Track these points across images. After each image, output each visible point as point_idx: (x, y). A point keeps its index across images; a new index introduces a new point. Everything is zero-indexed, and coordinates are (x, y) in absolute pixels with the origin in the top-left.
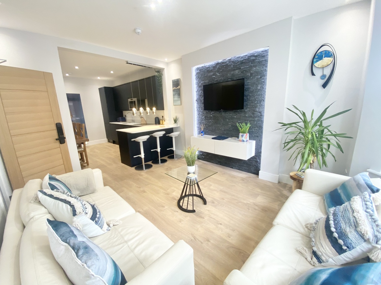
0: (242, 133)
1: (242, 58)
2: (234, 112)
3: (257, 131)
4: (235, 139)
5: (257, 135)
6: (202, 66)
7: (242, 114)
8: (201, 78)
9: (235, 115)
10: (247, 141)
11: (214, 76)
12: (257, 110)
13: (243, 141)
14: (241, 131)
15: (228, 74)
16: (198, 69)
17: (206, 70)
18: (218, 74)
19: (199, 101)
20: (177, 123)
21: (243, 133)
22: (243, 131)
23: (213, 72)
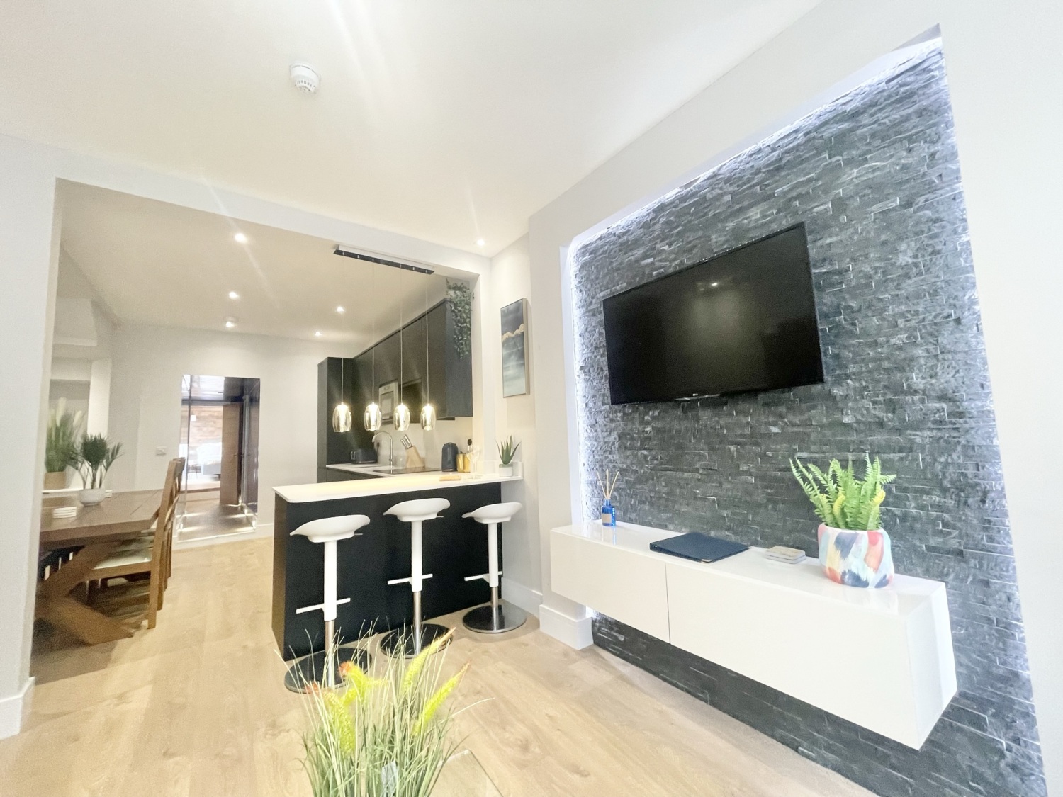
0: (841, 523)
1: (773, 150)
2: (766, 404)
3: (946, 516)
4: (793, 561)
5: (953, 543)
6: (598, 235)
7: (819, 415)
8: (597, 278)
9: (771, 419)
10: (883, 583)
11: (651, 260)
12: (917, 381)
13: (858, 582)
14: (832, 513)
15: (713, 237)
16: (585, 249)
17: (613, 244)
18: (666, 248)
19: (591, 370)
20: (511, 465)
21: (847, 526)
22: (843, 514)
23: (643, 244)
